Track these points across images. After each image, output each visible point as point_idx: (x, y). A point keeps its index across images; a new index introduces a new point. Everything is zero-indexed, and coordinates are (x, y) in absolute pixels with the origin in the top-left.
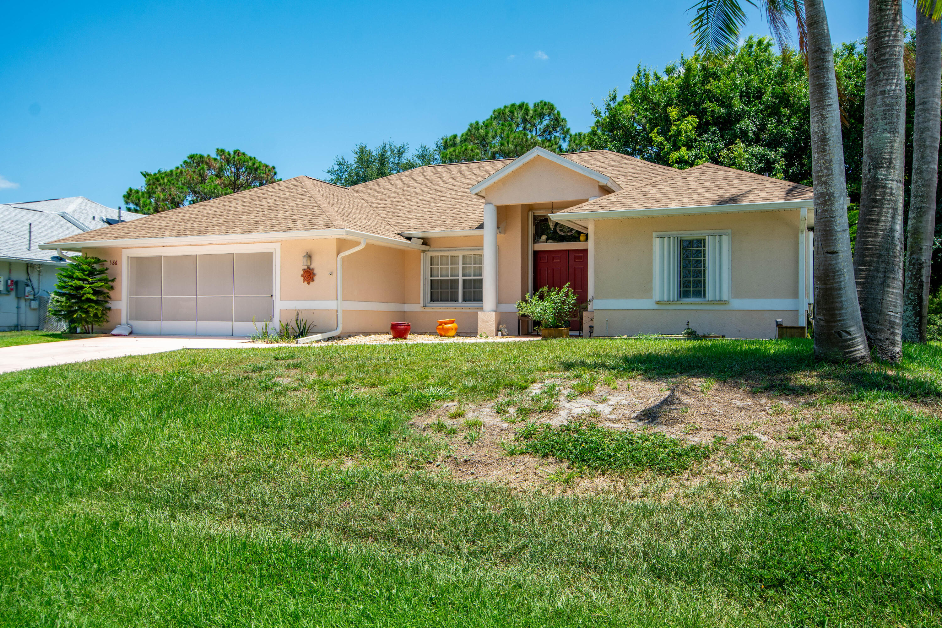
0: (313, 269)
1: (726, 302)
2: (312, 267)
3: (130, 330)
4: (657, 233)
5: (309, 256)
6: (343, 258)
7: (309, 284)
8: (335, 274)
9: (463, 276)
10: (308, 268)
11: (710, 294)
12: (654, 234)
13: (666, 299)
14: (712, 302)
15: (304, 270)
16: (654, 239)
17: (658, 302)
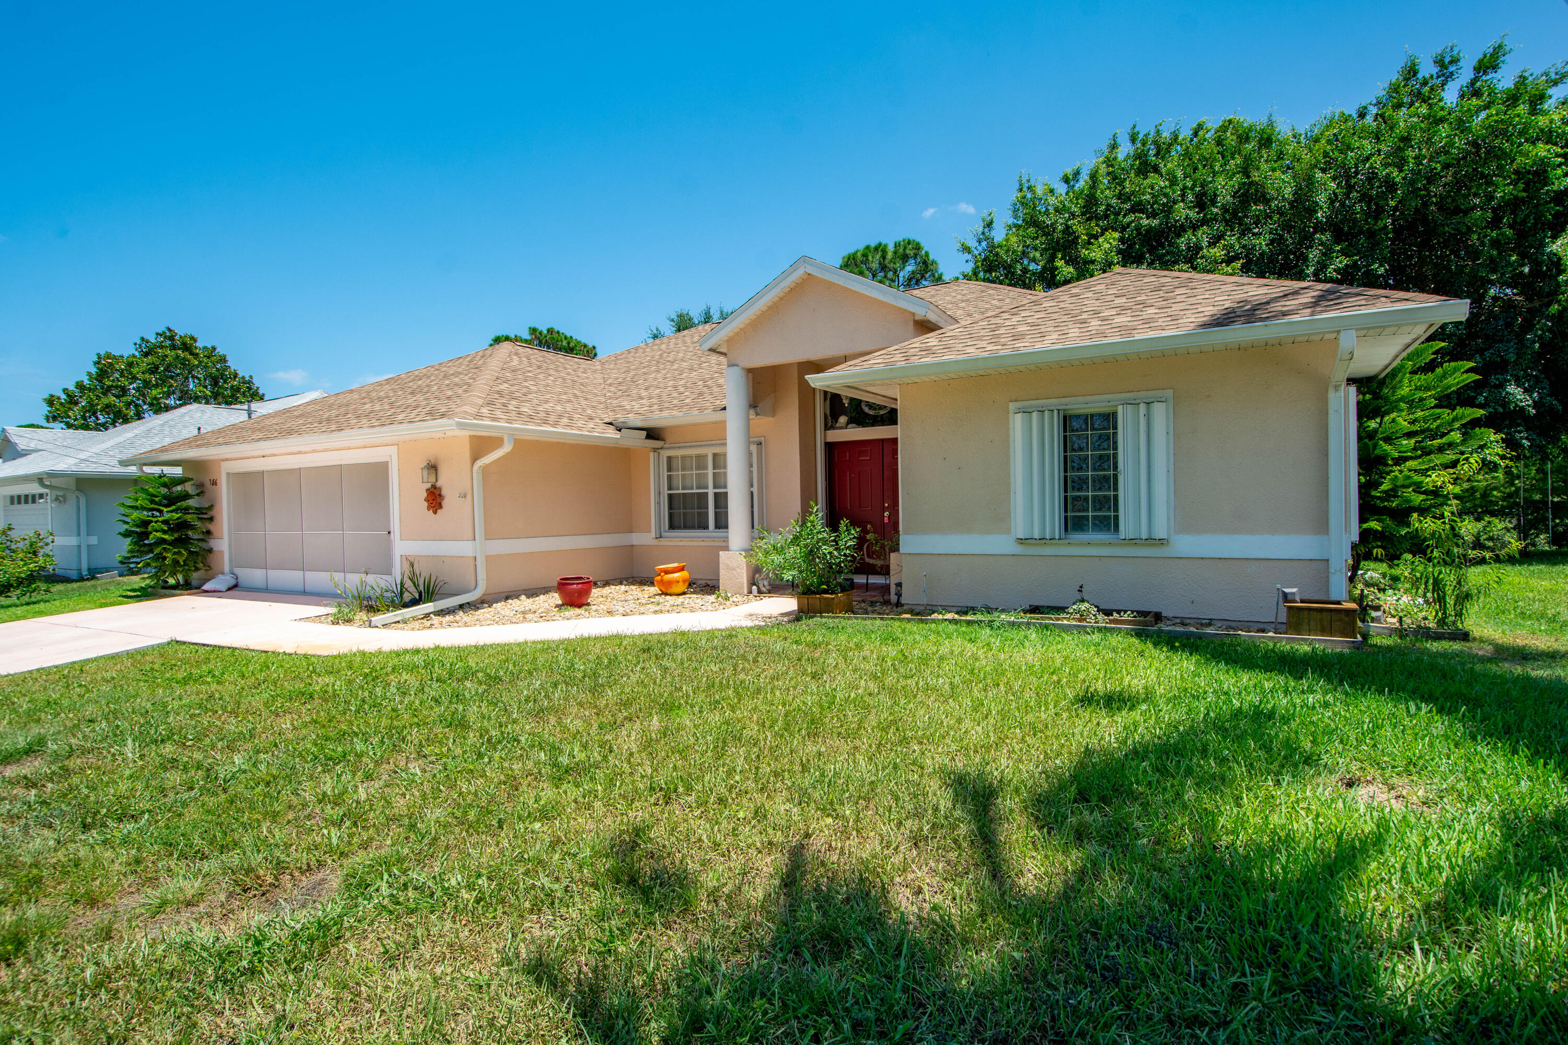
0: (440, 489)
1: (1162, 542)
2: (438, 484)
3: (233, 582)
4: (1018, 404)
5: (433, 468)
6: (485, 470)
7: (435, 512)
8: (469, 497)
9: (715, 487)
10: (434, 486)
11: (1127, 527)
12: (1012, 406)
13: (1036, 535)
14: (1133, 542)
15: (428, 490)
16: (1011, 415)
17: (1021, 541)
